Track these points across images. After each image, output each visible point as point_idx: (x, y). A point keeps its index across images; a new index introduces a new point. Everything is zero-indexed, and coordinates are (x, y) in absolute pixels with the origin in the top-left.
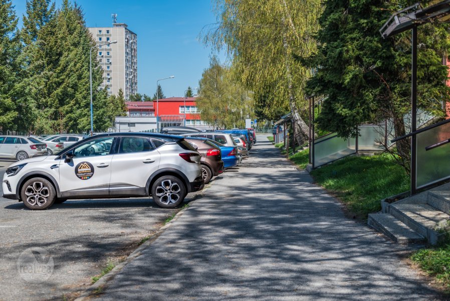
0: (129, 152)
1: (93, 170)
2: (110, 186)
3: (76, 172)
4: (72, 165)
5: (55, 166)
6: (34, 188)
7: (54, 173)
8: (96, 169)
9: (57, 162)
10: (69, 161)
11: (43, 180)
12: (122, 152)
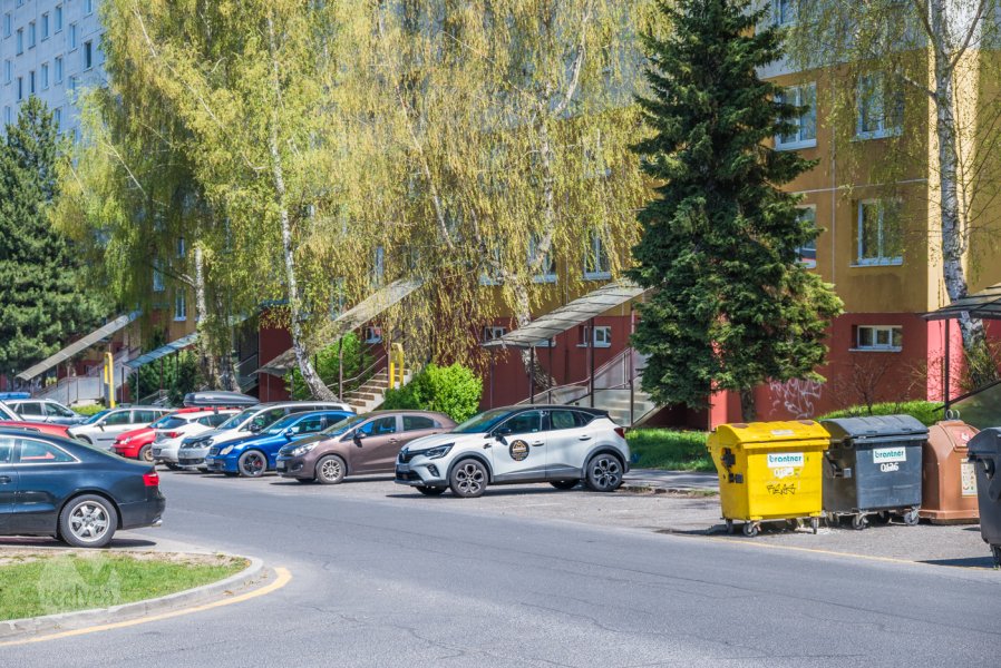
0: (561, 428)
1: (528, 450)
2: (546, 467)
3: (511, 452)
4: (505, 443)
5: (487, 446)
6: (466, 471)
7: (487, 453)
8: (531, 448)
9: (488, 441)
10: (500, 439)
11: (477, 462)
12: (553, 428)
